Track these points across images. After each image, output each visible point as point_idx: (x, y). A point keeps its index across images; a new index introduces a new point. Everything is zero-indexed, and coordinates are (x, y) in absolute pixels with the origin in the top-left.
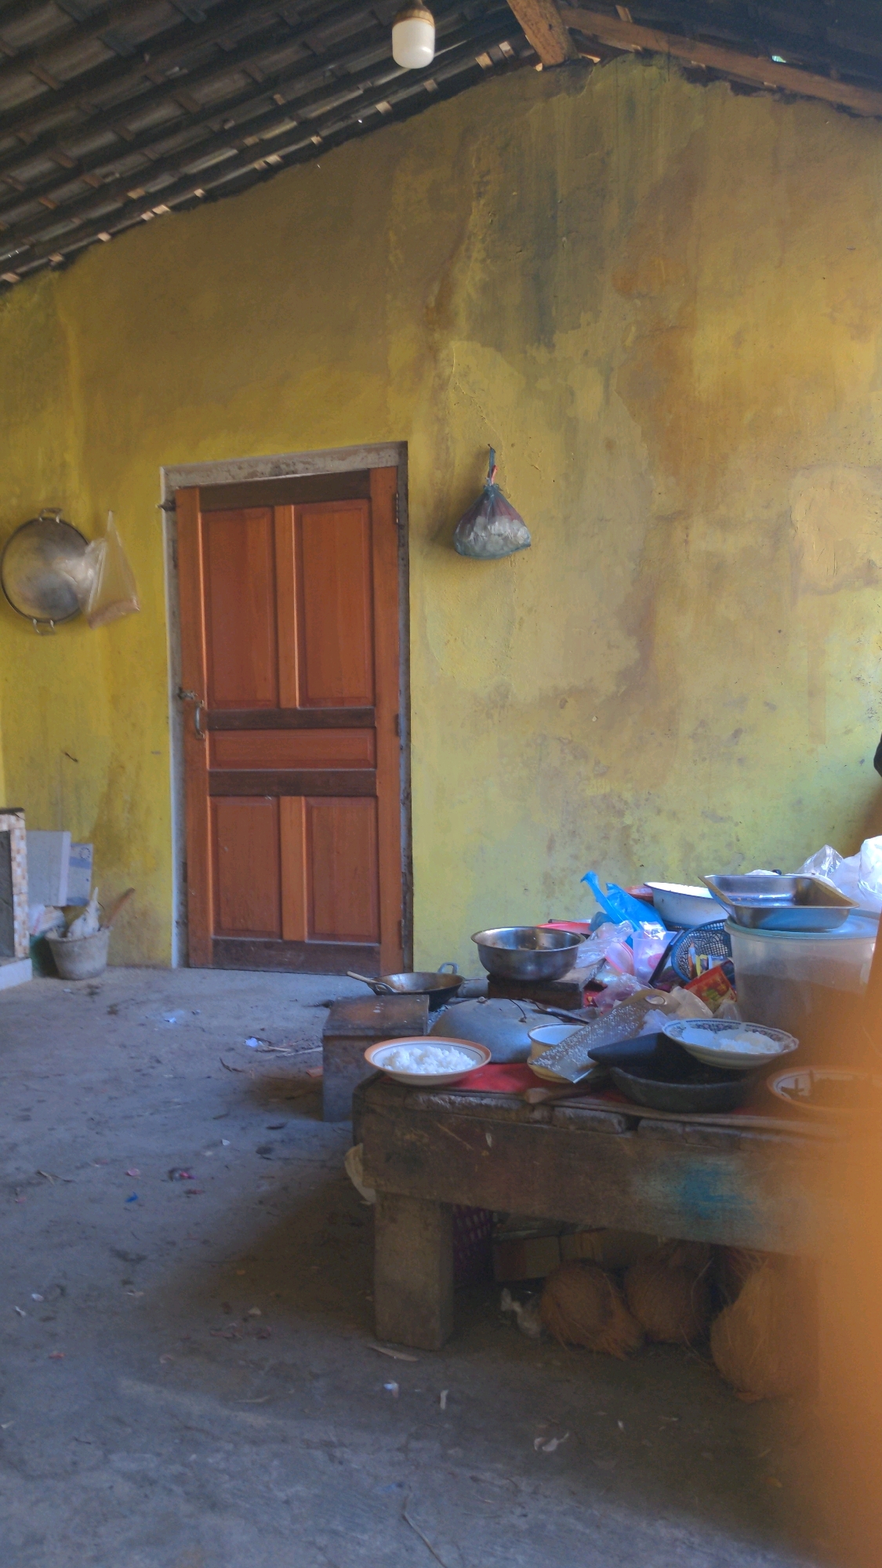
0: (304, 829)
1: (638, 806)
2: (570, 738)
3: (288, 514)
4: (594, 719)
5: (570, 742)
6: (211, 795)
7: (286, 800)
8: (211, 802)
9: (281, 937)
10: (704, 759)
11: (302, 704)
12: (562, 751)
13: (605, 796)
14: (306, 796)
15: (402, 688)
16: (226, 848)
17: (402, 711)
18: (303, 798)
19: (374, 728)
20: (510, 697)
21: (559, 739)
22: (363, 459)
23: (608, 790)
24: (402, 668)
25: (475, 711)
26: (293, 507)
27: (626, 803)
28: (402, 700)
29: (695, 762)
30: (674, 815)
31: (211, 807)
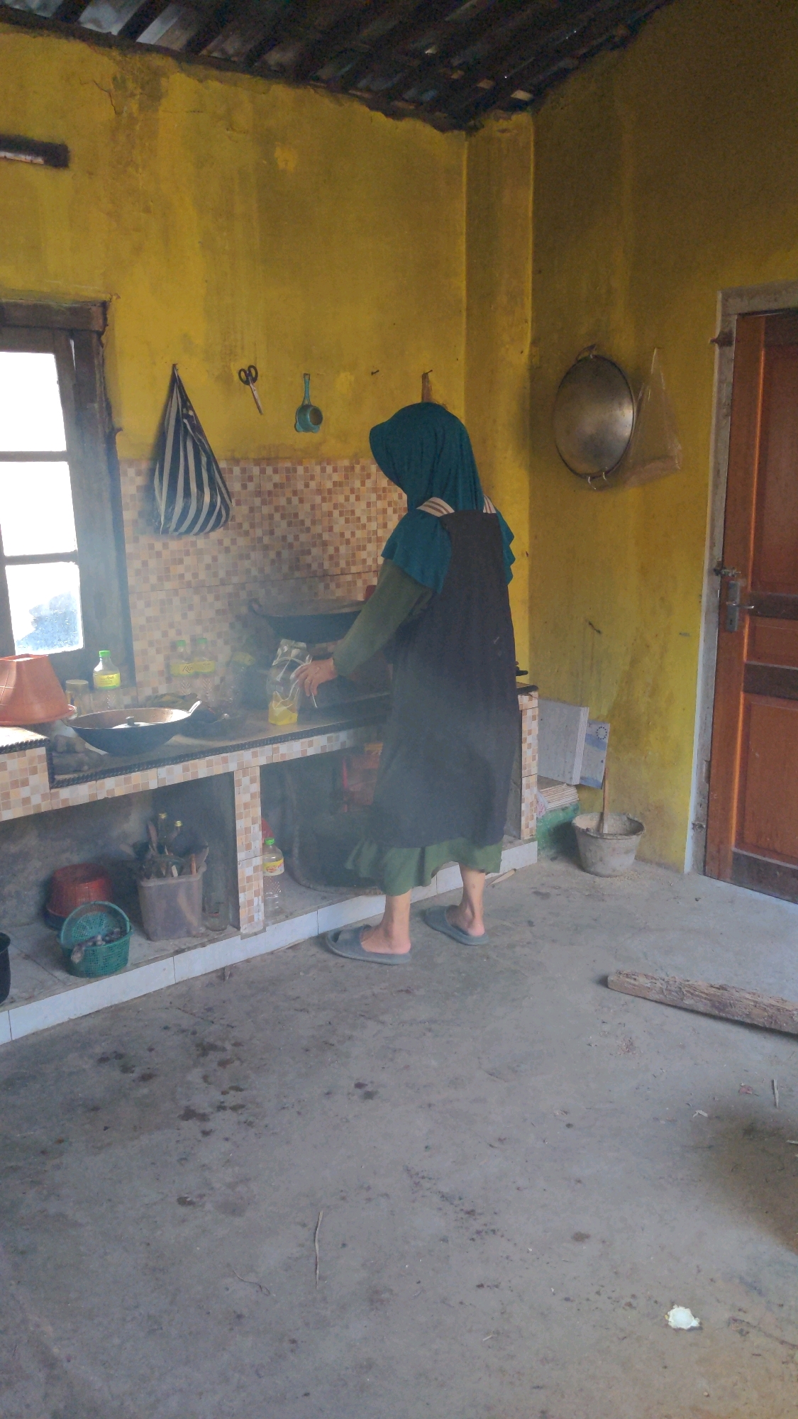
6: (746, 691)
8: (745, 699)
31: (744, 704)
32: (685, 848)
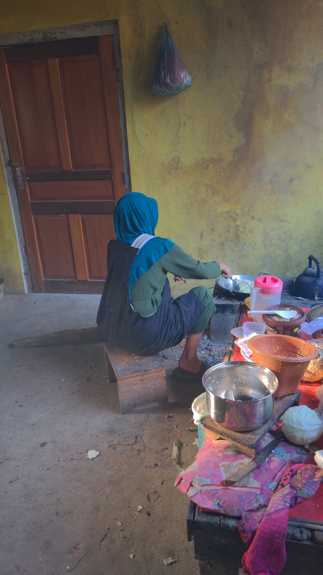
0: (82, 229)
1: (243, 216)
2: (210, 184)
3: (55, 63)
4: (222, 174)
5: (210, 186)
6: (33, 214)
7: (71, 216)
8: (34, 217)
9: (76, 279)
10: (275, 193)
11: (74, 168)
12: (207, 190)
13: (227, 212)
14: (81, 214)
15: (125, 159)
16: (44, 239)
17: (126, 171)
18: (80, 215)
19: (112, 180)
20: (180, 163)
21: (205, 185)
22: (93, 30)
23: (229, 209)
24: (124, 149)
25: (163, 171)
26: (57, 59)
27: (237, 215)
28: (125, 165)
29: (271, 194)
30: (260, 219)
31: (34, 219)
32: (23, 284)
